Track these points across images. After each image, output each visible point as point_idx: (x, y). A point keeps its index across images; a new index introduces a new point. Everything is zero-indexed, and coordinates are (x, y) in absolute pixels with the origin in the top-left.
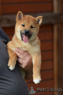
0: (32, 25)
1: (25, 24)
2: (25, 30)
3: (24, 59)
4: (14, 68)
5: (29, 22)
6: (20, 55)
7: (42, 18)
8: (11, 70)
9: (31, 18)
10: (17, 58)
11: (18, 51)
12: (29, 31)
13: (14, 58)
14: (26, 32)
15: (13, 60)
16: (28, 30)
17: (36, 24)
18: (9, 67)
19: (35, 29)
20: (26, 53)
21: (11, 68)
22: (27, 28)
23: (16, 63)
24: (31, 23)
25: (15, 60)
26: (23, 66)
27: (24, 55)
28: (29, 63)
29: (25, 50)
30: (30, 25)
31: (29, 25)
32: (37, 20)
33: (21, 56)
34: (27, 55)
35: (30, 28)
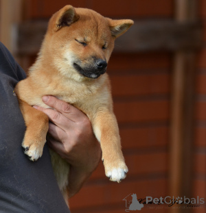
3: (67, 127)
4: (39, 153)
5: (97, 33)
6: (56, 117)
8: (32, 159)
10: (48, 124)
11: (51, 103)
13: (40, 126)
15: (38, 132)
18: (28, 149)
20: (73, 110)
21: (34, 152)
23: (45, 141)
25: (43, 130)
26: (67, 146)
27: (69, 115)
28: (81, 136)
29: (71, 100)
33: (59, 120)
34: (78, 116)
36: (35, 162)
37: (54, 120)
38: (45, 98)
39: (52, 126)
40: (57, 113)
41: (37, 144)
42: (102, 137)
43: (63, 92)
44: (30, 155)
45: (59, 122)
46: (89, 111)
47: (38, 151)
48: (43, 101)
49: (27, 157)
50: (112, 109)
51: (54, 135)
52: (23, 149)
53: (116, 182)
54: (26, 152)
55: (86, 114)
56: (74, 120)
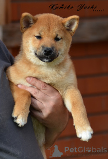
0: (57, 35)
1: (42, 34)
2: (43, 47)
3: (44, 100)
4: (25, 121)
5: (49, 29)
6: (36, 93)
7: (78, 20)
8: (20, 125)
9: (54, 20)
10: (30, 99)
12: (53, 48)
13: (25, 101)
14: (45, 51)
15: (23, 105)
16: (49, 46)
17: (65, 32)
18: (16, 118)
19: (64, 43)
20: (49, 88)
21: (21, 121)
22: (48, 41)
23: (29, 111)
24: (56, 30)
25: (27, 104)
26: (45, 113)
27: (46, 91)
30: (54, 35)
31: (50, 34)
32: (67, 24)
33: (38, 95)
34: (52, 92)
35: (53, 42)
36: (22, 128)
37: (34, 95)
38: (28, 79)
39: (34, 100)
40: (37, 90)
41: (23, 114)
42: (72, 109)
43: (40, 76)
44: (18, 123)
45: (39, 97)
46: (61, 88)
47: (24, 119)
48: (27, 81)
49: (16, 124)
50: (76, 86)
51: (35, 106)
52: (13, 119)
53: (85, 142)
54: (15, 121)
55: (58, 91)
56: (49, 95)
